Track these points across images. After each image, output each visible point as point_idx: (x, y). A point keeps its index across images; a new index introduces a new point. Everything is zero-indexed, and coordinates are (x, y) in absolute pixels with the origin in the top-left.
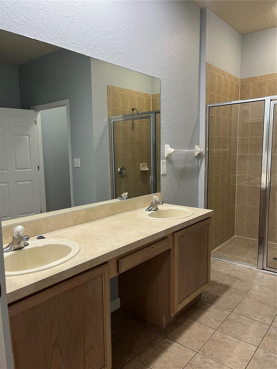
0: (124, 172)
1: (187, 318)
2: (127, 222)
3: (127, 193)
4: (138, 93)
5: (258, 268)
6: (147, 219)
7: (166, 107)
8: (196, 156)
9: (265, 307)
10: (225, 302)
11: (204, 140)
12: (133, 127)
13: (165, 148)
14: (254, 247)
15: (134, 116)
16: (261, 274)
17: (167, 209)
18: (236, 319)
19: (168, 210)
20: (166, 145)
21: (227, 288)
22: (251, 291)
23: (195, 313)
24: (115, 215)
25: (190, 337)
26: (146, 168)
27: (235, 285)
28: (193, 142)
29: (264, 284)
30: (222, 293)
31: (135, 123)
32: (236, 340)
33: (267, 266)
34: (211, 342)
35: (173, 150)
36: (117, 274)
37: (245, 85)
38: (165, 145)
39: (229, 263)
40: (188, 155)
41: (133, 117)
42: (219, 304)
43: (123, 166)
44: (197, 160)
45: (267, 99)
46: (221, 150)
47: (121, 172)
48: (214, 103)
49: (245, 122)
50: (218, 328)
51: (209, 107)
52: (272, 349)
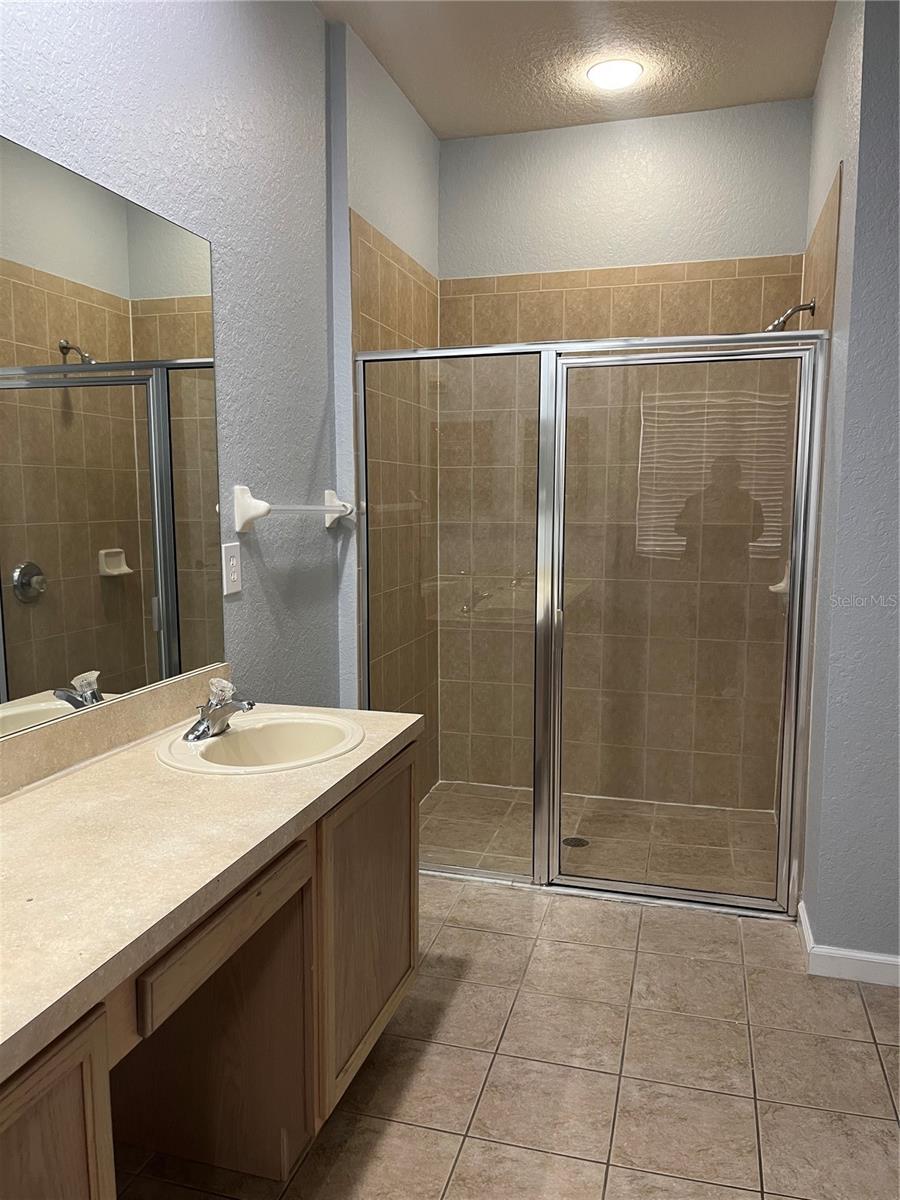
0: (37, 582)
1: (358, 1117)
2: (128, 796)
3: (96, 674)
4: (79, 290)
5: (533, 883)
6: (206, 777)
7: (230, 347)
8: (327, 526)
9: (587, 1011)
10: (469, 1021)
11: (353, 474)
12: (67, 416)
13: (233, 500)
14: (502, 814)
15: (71, 375)
16: (546, 900)
17: (260, 725)
18: (514, 1076)
19: (264, 728)
20: (237, 488)
21: (461, 967)
22: (532, 966)
23: (380, 1088)
24: (64, 768)
25: (386, 1190)
26: (119, 566)
27: (483, 955)
28: (318, 478)
29: (563, 935)
30: (450, 991)
31: (73, 401)
32: (534, 1158)
33: (560, 873)
34: (458, 1188)
35: (262, 506)
36: (136, 1040)
37: (455, 300)
38: (232, 485)
39: (446, 878)
40: (306, 523)
41: (65, 376)
42: (452, 1035)
43: (33, 561)
44: (330, 541)
45: (548, 351)
46: (398, 507)
47: (24, 584)
48: (375, 349)
49: (460, 420)
50: (468, 1130)
51: (365, 361)
52: (650, 1163)
